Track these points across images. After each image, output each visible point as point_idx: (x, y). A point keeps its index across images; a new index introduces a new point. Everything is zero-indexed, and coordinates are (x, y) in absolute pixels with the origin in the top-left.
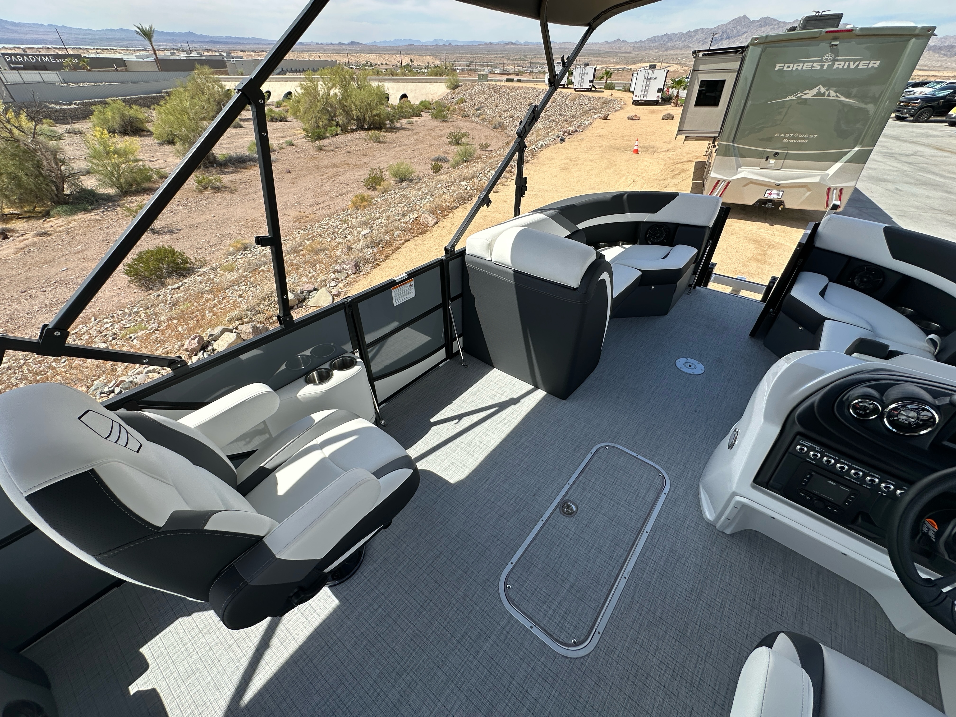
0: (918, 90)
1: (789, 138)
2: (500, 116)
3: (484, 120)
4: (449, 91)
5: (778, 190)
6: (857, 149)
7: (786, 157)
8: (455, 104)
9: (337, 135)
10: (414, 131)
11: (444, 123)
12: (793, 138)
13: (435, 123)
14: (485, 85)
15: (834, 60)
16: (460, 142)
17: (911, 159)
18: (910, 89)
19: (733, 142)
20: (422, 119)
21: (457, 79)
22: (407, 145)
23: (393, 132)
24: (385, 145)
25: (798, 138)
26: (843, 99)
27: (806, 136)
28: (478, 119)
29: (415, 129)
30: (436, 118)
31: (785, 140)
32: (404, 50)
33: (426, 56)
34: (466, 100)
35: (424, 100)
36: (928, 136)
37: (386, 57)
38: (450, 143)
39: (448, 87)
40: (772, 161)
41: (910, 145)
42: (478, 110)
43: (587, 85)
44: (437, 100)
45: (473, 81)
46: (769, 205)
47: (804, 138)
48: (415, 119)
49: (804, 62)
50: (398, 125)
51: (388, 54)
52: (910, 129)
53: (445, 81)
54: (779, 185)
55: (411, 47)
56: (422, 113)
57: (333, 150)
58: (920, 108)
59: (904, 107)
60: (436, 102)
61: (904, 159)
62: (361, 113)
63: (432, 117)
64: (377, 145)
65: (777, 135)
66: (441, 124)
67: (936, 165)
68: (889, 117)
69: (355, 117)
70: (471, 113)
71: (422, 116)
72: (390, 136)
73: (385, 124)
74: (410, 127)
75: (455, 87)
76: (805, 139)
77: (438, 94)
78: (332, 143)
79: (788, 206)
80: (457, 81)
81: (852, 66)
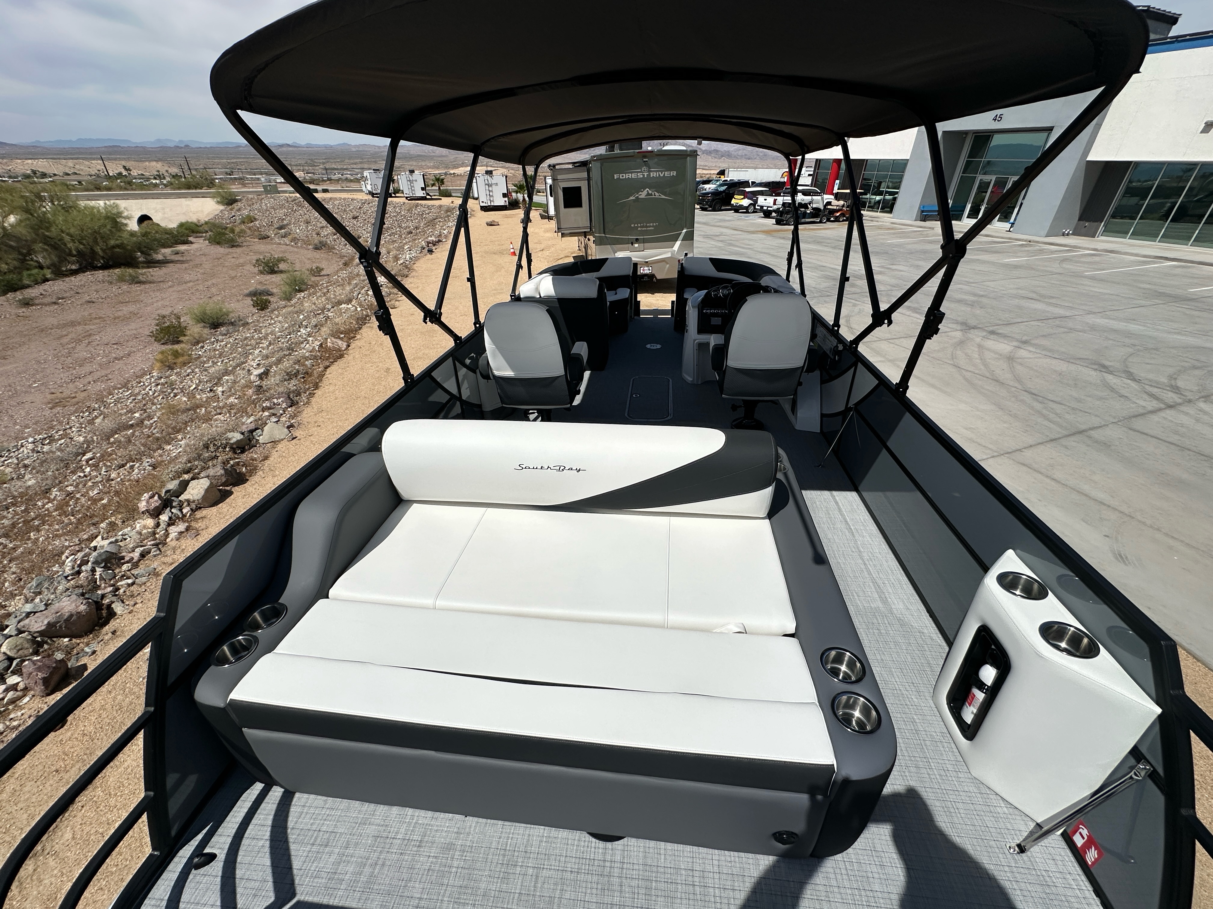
0: (707, 186)
1: (641, 227)
2: (318, 234)
3: (294, 240)
4: (222, 207)
5: (648, 266)
6: (684, 231)
7: (644, 241)
8: (240, 224)
9: (47, 280)
10: (191, 263)
11: (235, 248)
12: (643, 227)
13: (220, 250)
14: (279, 197)
15: (649, 171)
16: (276, 269)
17: (721, 238)
18: (701, 186)
19: (604, 233)
20: (194, 246)
21: (230, 192)
22: (190, 281)
23: (155, 267)
24: (152, 285)
25: (647, 227)
26: (663, 197)
27: (651, 224)
28: (286, 240)
29: (191, 260)
30: (218, 243)
31: (639, 229)
32: (104, 153)
33: (150, 161)
34: (257, 217)
35: (183, 221)
36: (725, 221)
37: (70, 163)
38: (261, 272)
39: (218, 202)
40: (636, 245)
41: (715, 228)
42: (281, 228)
43: (421, 194)
44: (207, 220)
45: (259, 194)
46: (646, 279)
47: (650, 226)
48: (182, 248)
49: (632, 173)
50: (160, 257)
51: (72, 159)
52: (713, 217)
53: (211, 195)
54: (647, 262)
55: (115, 149)
56: (191, 239)
57: (55, 303)
58: (713, 200)
59: (703, 200)
60: (206, 223)
61: (717, 238)
62: (84, 245)
63: (210, 242)
64: (136, 288)
65: (632, 225)
66: (230, 250)
67: (737, 241)
68: (694, 209)
69: (74, 252)
70: (272, 234)
71: (192, 243)
72: (155, 273)
73: (136, 258)
74: (181, 259)
75: (230, 201)
76: (652, 227)
77: (206, 213)
78: (43, 293)
79: (659, 277)
80: (231, 194)
81: (662, 175)
